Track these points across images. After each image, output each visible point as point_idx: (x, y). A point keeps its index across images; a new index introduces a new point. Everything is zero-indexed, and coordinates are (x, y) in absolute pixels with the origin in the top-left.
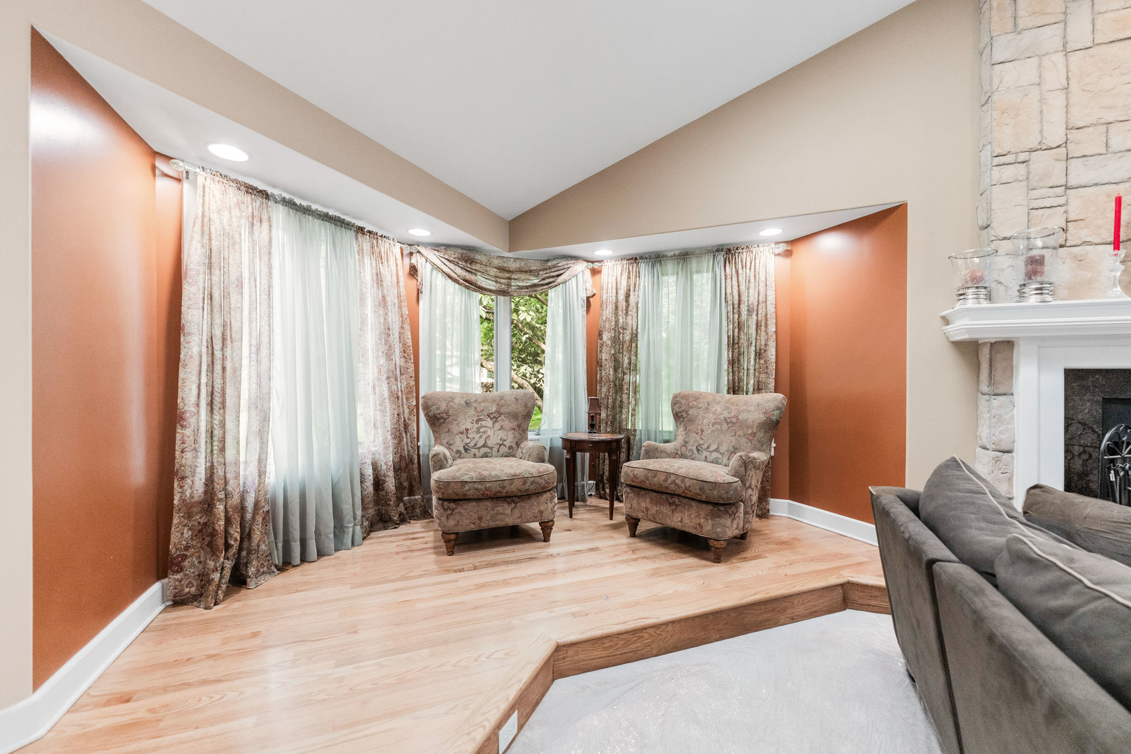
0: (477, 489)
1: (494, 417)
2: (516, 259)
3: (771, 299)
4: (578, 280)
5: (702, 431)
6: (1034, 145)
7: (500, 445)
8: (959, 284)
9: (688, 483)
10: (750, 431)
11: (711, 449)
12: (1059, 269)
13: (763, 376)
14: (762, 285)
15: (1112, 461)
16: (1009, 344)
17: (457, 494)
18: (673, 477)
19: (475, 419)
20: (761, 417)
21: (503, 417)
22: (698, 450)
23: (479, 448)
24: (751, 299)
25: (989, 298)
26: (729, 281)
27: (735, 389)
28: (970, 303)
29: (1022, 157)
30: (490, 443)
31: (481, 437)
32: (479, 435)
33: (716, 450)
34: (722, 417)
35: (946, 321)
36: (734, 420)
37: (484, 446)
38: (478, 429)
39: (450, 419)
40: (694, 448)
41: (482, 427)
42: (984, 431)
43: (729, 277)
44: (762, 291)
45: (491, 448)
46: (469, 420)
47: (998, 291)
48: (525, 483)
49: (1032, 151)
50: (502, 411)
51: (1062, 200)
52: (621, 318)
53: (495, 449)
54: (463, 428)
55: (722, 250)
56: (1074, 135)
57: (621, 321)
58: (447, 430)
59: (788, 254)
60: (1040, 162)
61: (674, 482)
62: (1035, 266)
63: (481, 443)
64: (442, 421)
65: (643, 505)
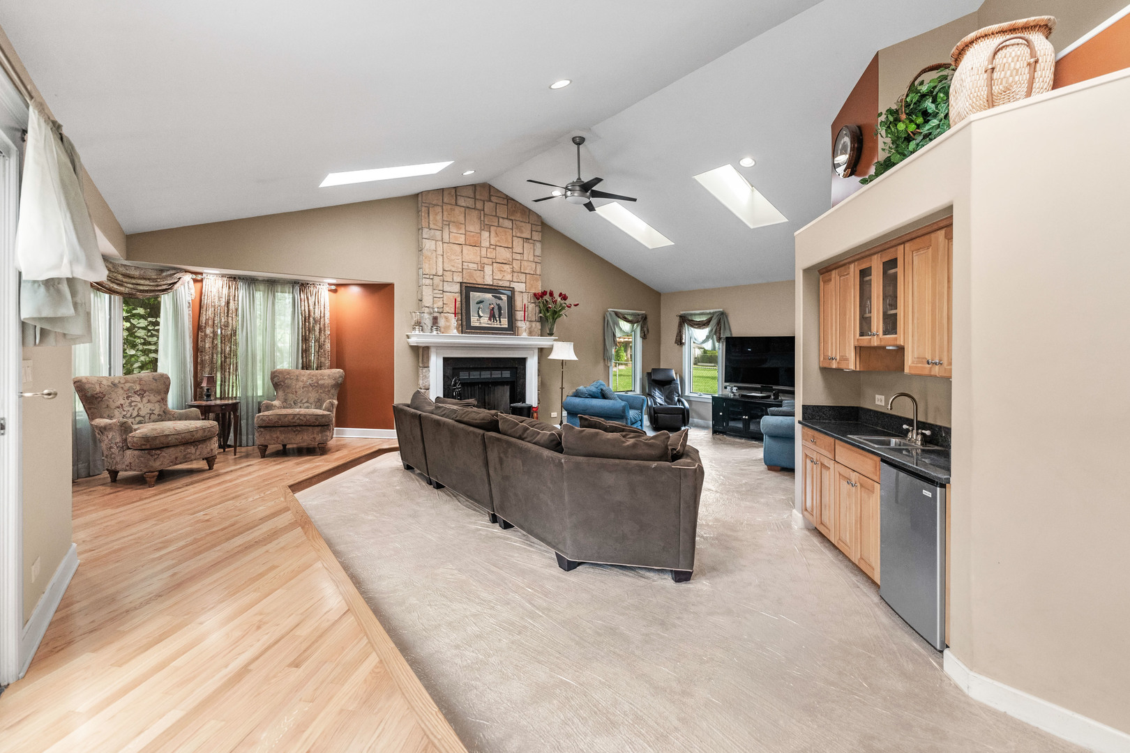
0: (176, 439)
1: (141, 393)
2: (137, 268)
3: (327, 315)
4: (186, 288)
5: (296, 392)
6: (434, 273)
7: (151, 414)
8: (413, 324)
9: (308, 417)
10: (327, 390)
11: (304, 402)
12: (442, 322)
13: (323, 359)
14: (323, 307)
15: (455, 389)
16: (428, 348)
17: (163, 444)
18: (298, 416)
19: (125, 396)
20: (331, 382)
21: (147, 393)
22: (295, 403)
23: (135, 418)
24: (316, 315)
25: (422, 330)
26: (303, 303)
27: (306, 366)
28: (417, 332)
29: (431, 277)
30: (142, 413)
31: (134, 409)
32: (132, 408)
33: (307, 402)
34: (308, 383)
35: (408, 337)
36: (316, 384)
37: (138, 416)
38: (130, 403)
39: (106, 398)
40: (292, 403)
41: (132, 402)
42: (421, 382)
43: (303, 300)
44: (323, 311)
45: (144, 417)
46: (121, 398)
47: (425, 327)
48: (205, 431)
49: (433, 275)
50: (145, 389)
51: (442, 296)
52: (223, 318)
53: (147, 417)
54: (118, 404)
55: (298, 283)
56: (445, 273)
57: (223, 320)
58: (106, 406)
59: (335, 291)
60: (437, 279)
61: (299, 418)
62: (435, 320)
63: (135, 414)
64: (100, 399)
65: (275, 436)
